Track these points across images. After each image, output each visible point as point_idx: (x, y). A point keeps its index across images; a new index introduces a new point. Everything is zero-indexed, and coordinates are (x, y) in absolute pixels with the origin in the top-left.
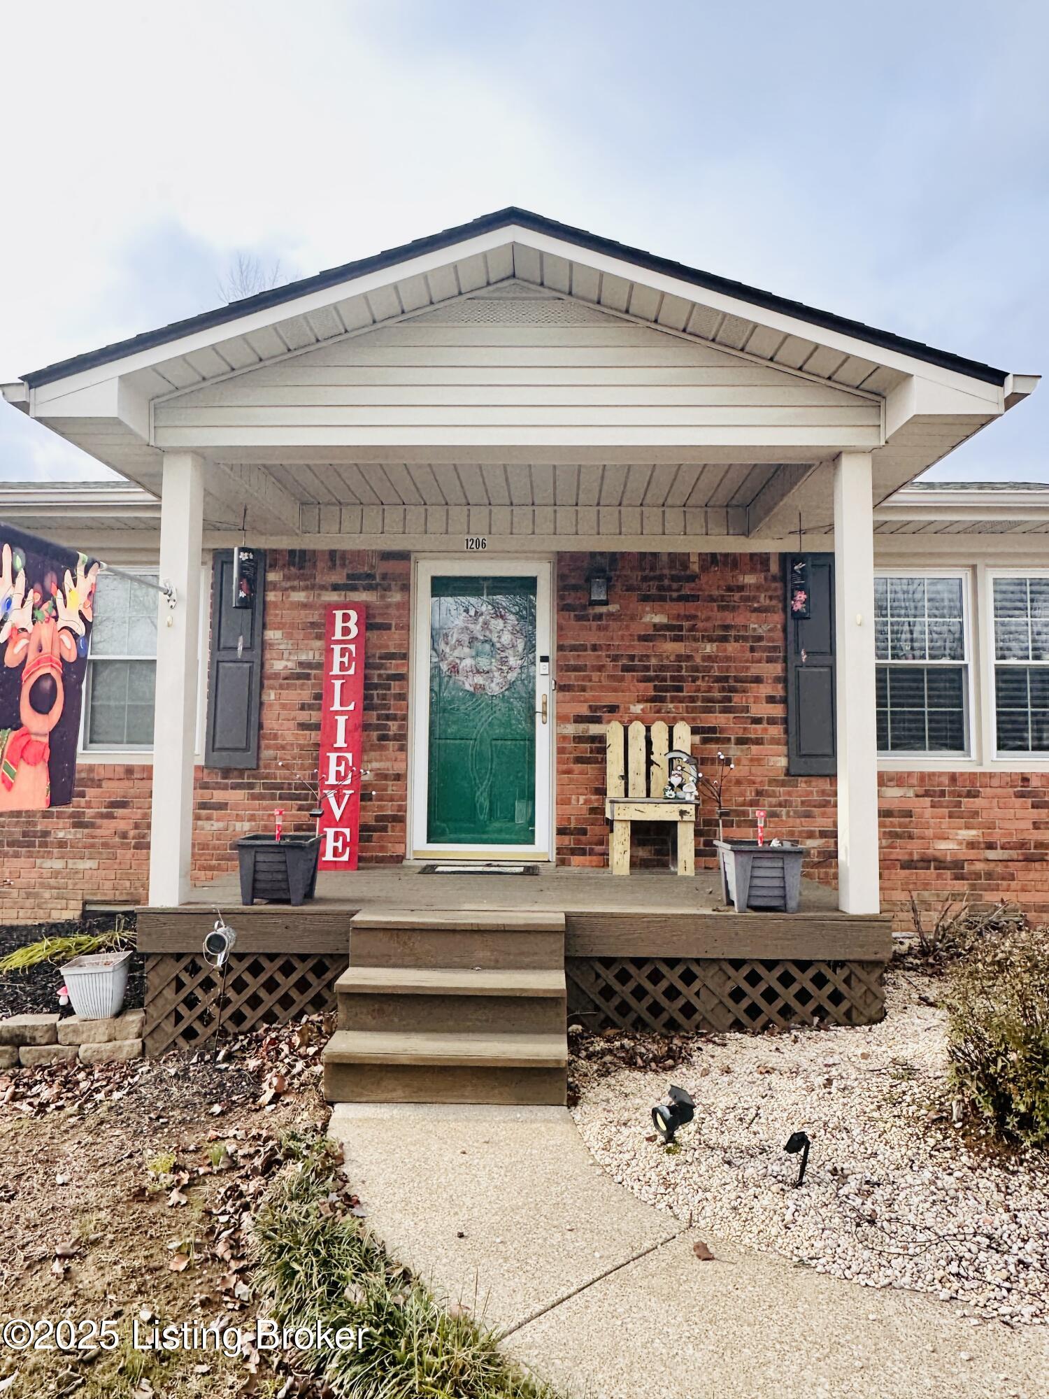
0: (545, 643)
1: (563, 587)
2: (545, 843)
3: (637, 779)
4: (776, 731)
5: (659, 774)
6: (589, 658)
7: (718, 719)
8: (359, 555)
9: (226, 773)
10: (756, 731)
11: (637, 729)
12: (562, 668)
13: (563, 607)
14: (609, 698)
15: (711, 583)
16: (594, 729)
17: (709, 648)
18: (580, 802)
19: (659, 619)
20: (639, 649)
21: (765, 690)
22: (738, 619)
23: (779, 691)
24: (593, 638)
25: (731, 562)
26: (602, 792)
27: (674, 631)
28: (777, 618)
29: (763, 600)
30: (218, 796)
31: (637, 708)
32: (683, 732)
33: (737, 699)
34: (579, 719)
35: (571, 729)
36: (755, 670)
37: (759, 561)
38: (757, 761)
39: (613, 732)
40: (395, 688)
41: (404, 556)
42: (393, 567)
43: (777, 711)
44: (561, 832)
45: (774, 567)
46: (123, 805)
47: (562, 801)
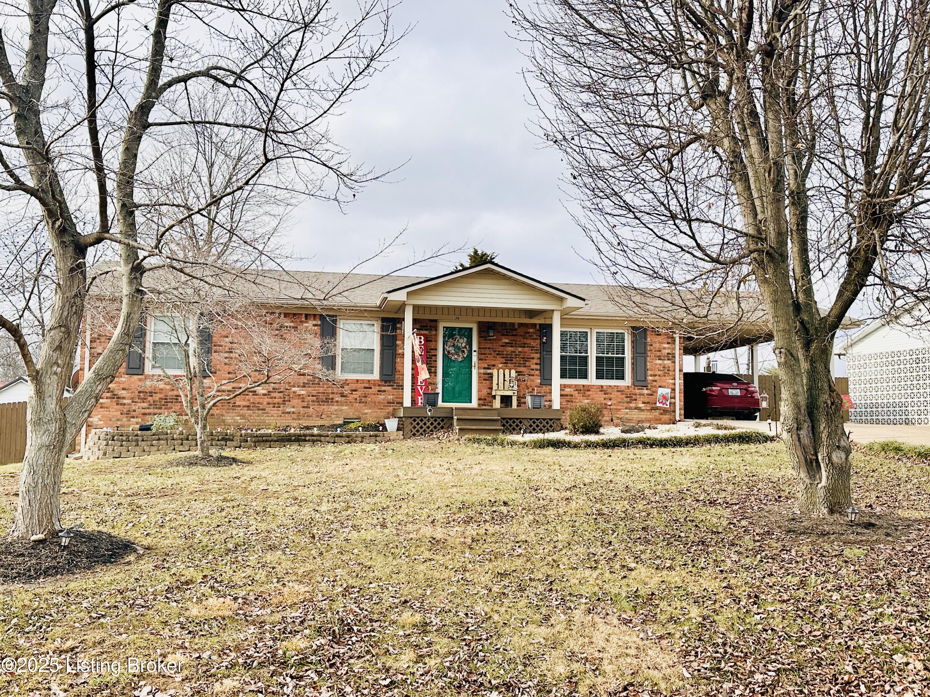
0: (475, 347)
1: (480, 331)
2: (474, 404)
3: (501, 385)
4: (537, 372)
5: (507, 383)
6: (487, 351)
7: (522, 369)
8: (423, 320)
9: (386, 382)
10: (532, 372)
11: (501, 371)
12: (480, 354)
13: (480, 336)
14: (493, 363)
15: (521, 331)
16: (489, 371)
17: (520, 349)
18: (485, 391)
19: (507, 341)
20: (501, 349)
21: (535, 361)
22: (528, 341)
23: (538, 362)
24: (489, 346)
25: (526, 325)
26: (491, 388)
27: (510, 344)
28: (538, 341)
29: (535, 336)
30: (383, 388)
31: (500, 366)
32: (513, 372)
33: (527, 364)
34: (484, 368)
35: (482, 371)
36: (533, 355)
37: (534, 325)
38: (533, 381)
39: (495, 372)
40: (433, 358)
41: (436, 321)
42: (433, 324)
43: (538, 367)
44: (479, 399)
45: (538, 327)
46: (355, 391)
47: (479, 391)
